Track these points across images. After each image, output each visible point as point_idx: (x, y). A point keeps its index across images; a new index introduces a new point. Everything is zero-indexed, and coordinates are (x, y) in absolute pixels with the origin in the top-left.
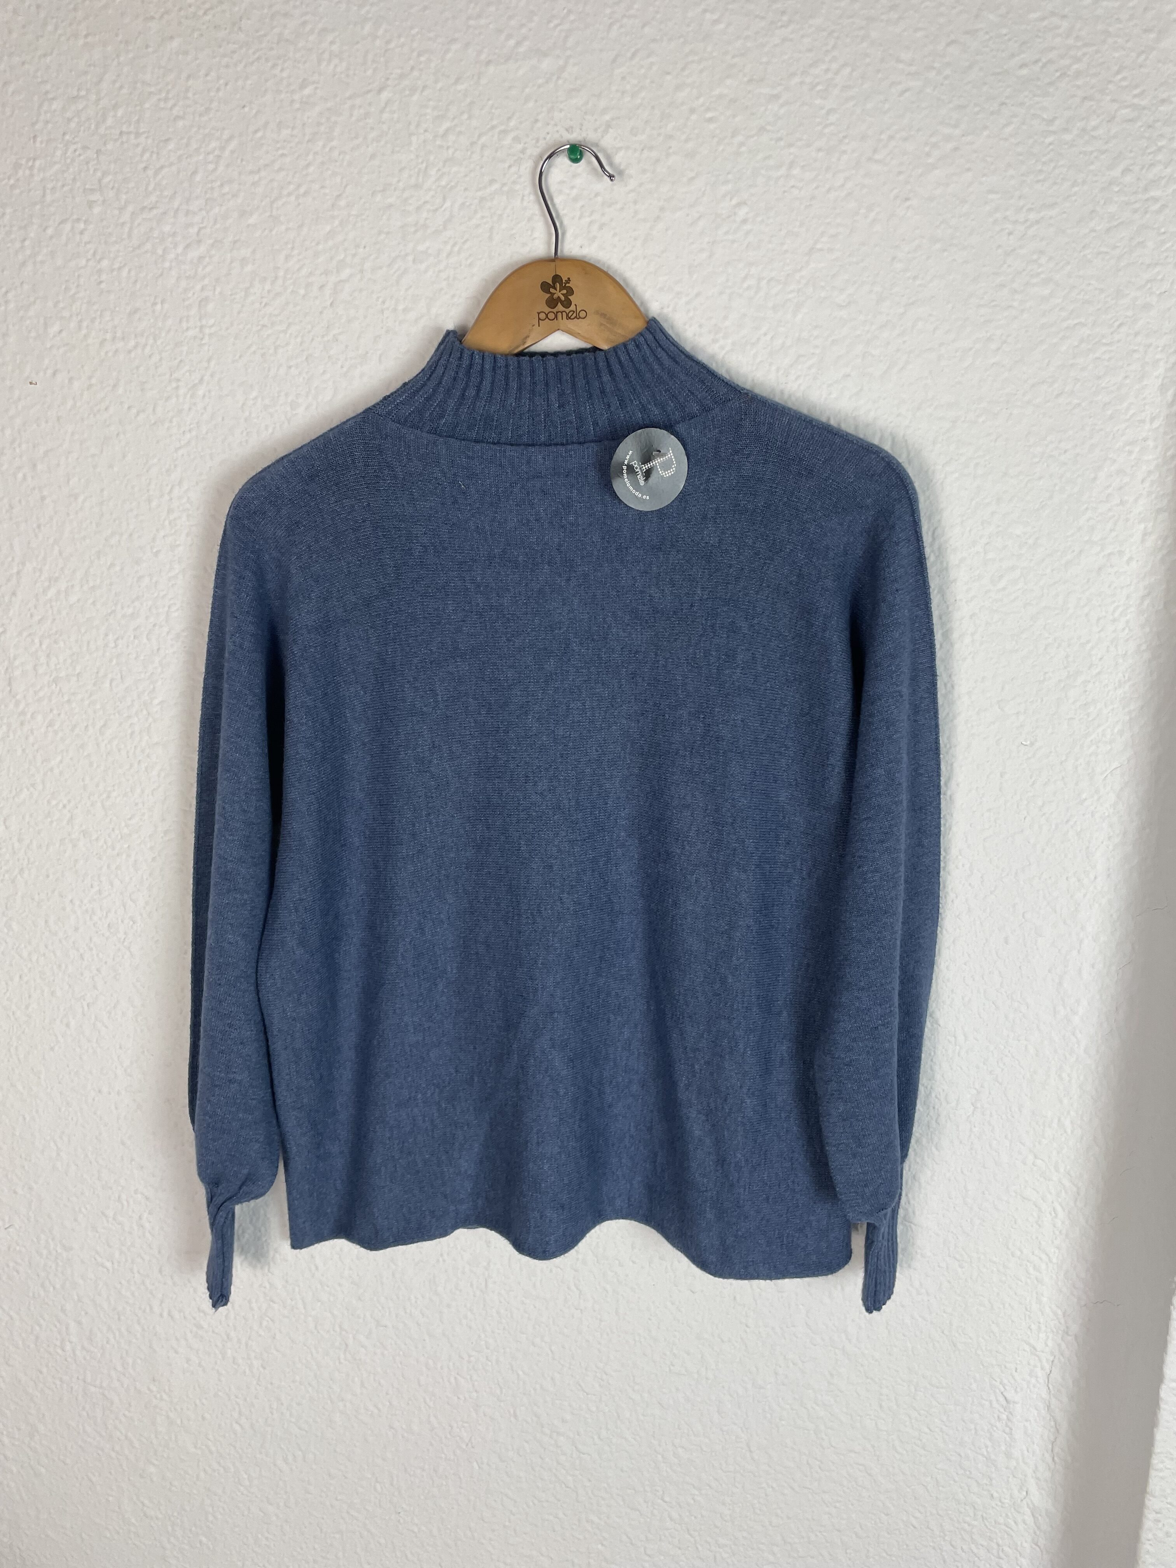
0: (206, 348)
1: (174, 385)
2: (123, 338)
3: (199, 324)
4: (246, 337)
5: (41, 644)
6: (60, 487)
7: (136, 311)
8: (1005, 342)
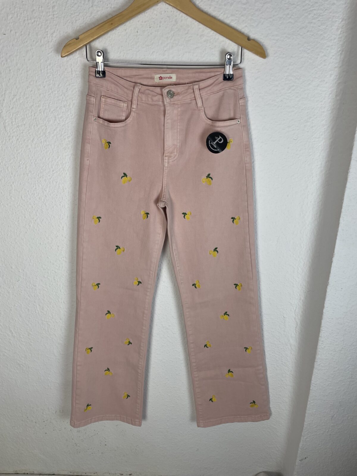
0: (55, 21)
1: (46, 33)
2: (30, 19)
3: (52, 14)
4: (67, 17)
5: (13, 115)
6: (15, 67)
7: (34, 10)
8: (292, 15)
